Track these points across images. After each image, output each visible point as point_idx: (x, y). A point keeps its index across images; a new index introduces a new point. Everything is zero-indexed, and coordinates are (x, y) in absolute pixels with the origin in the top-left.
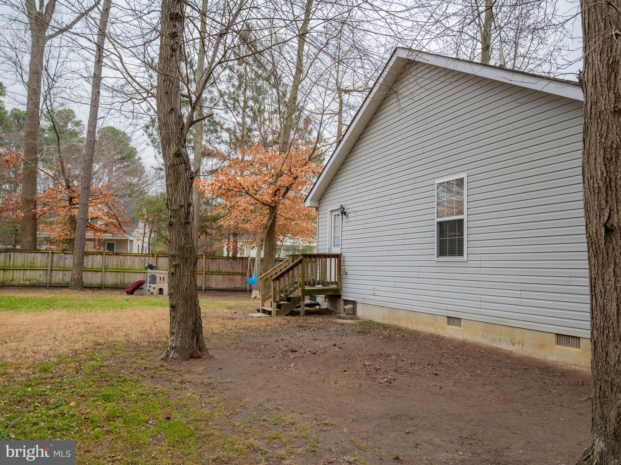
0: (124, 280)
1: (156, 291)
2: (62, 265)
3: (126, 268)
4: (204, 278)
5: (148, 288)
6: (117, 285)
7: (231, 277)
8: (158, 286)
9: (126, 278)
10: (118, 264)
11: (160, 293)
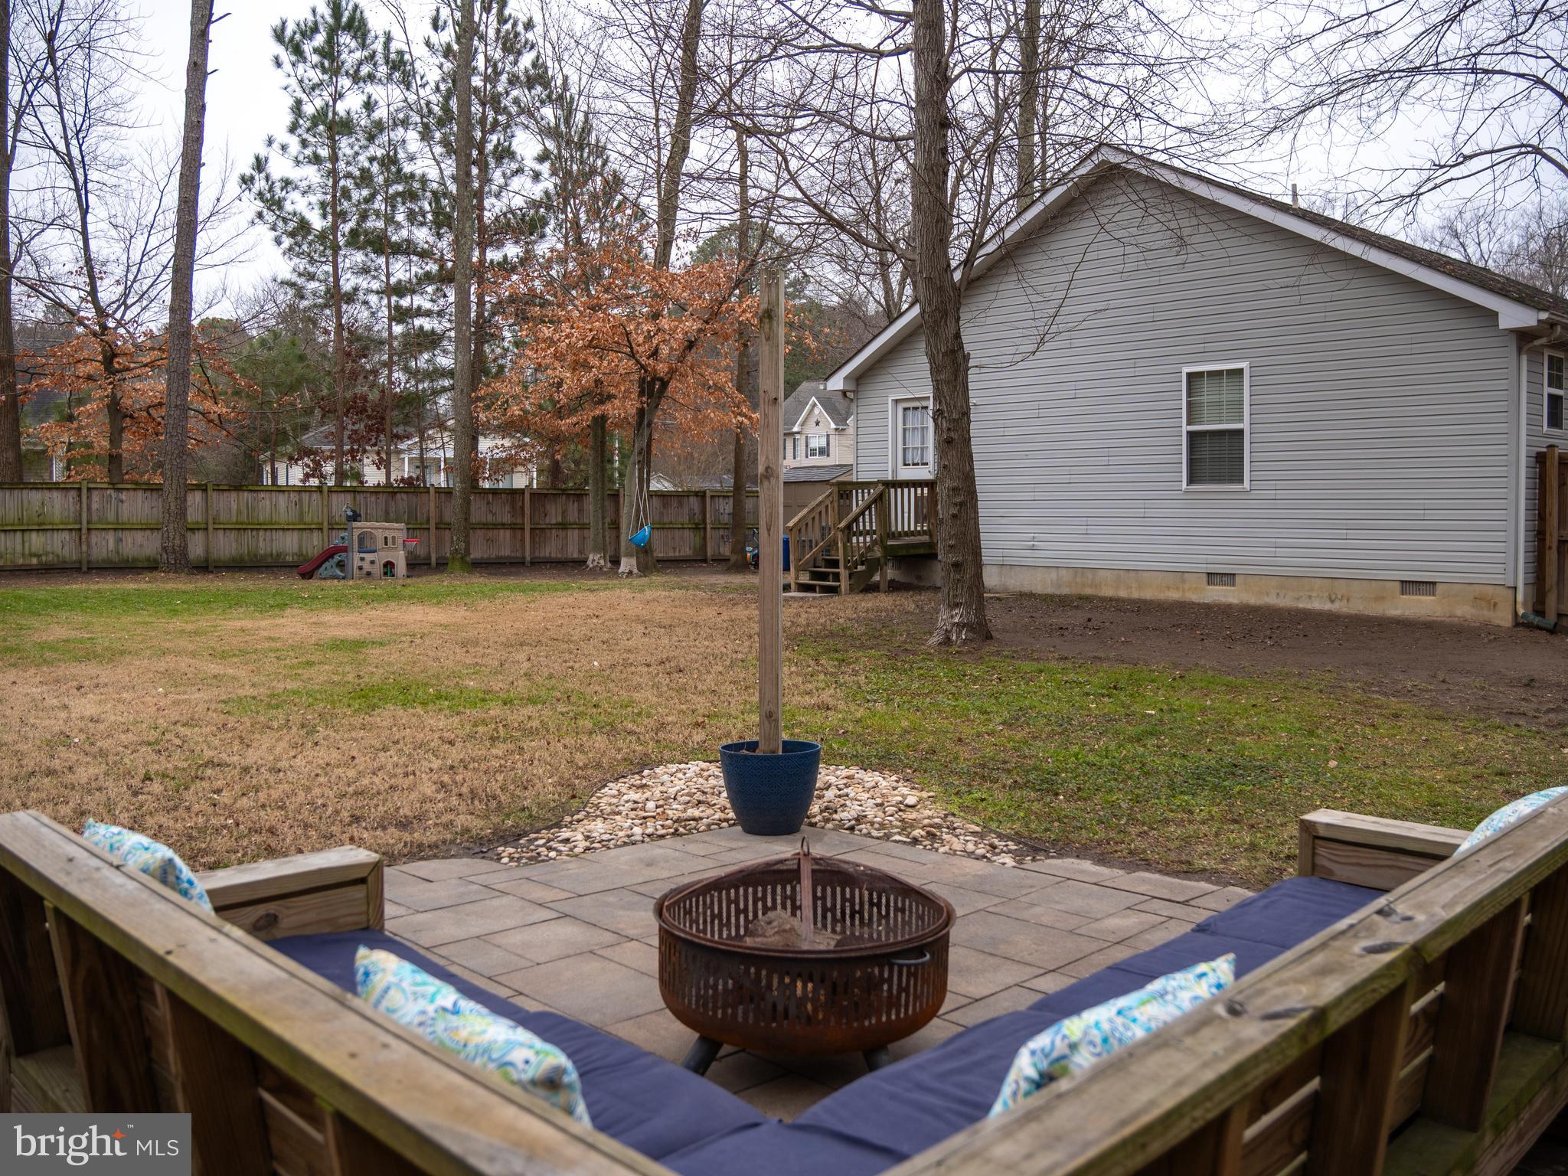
0: (257, 547)
1: (377, 569)
2: (111, 517)
3: (261, 519)
4: (433, 541)
5: (357, 563)
6: (242, 560)
7: (490, 533)
8: (382, 557)
9: (261, 544)
10: (239, 512)
11: (385, 574)
